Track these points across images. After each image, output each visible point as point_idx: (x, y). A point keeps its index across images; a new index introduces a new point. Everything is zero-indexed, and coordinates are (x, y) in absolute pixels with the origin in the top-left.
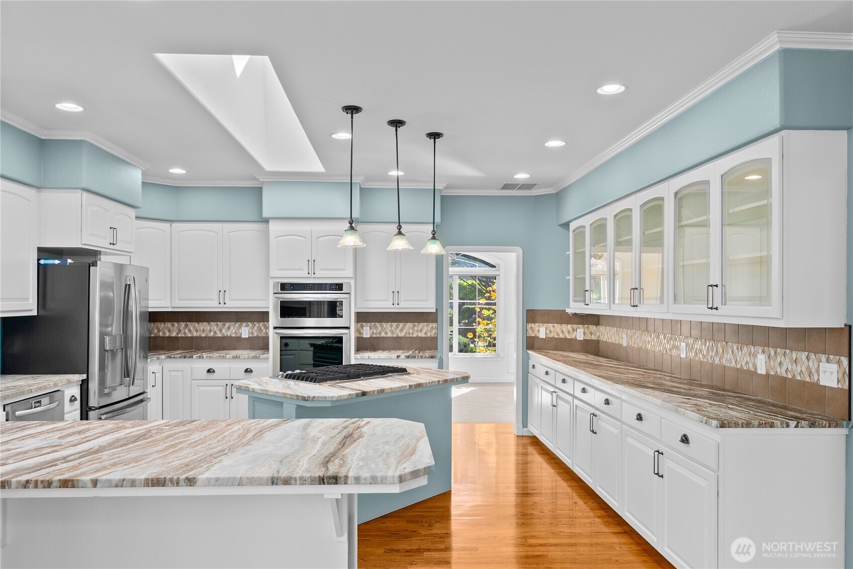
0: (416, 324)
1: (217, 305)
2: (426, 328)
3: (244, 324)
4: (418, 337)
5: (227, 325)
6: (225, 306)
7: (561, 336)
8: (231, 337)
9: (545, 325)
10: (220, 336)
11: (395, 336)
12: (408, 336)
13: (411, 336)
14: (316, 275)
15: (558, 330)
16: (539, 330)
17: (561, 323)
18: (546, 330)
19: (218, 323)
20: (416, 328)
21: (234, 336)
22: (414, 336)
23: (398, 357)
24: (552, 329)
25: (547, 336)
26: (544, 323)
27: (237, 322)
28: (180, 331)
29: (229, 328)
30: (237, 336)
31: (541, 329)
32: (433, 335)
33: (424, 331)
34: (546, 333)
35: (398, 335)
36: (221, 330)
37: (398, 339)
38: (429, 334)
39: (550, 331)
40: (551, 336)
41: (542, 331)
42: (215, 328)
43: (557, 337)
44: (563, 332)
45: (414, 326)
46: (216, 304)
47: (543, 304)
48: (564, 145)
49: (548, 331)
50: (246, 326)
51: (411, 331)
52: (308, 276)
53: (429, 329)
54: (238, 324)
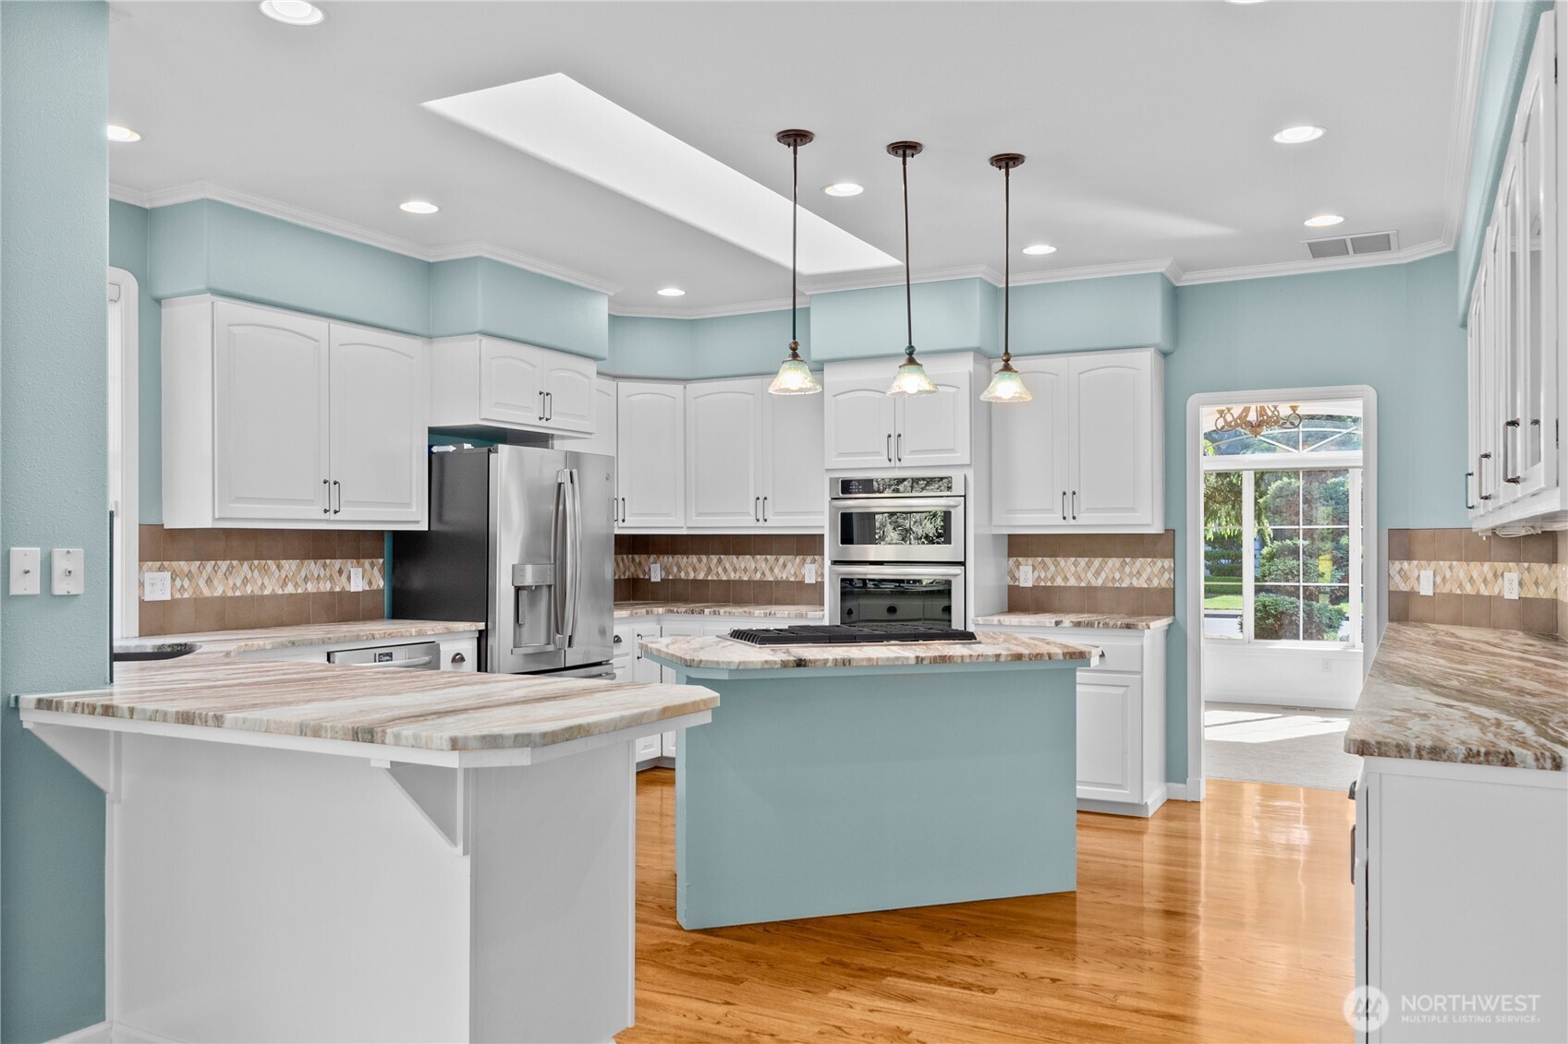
0: (1128, 560)
1: (754, 523)
2: (1149, 569)
3: (809, 558)
4: (1131, 589)
5: (782, 559)
6: (766, 524)
7: (1469, 589)
8: (788, 582)
9: (1433, 563)
10: (771, 579)
11: (1083, 584)
12: (1110, 585)
13: (1117, 585)
14: (903, 463)
15: (1462, 575)
16: (1419, 576)
17: (1468, 560)
18: (1435, 576)
19: (768, 557)
20: (1127, 569)
21: (792, 579)
22: (1124, 585)
23: (1057, 623)
24: (1448, 574)
25: (1438, 591)
26: (1429, 559)
27: (797, 555)
28: (709, 570)
29: (784, 566)
30: (797, 580)
31: (1423, 573)
32: (1164, 585)
33: (1145, 576)
34: (1434, 582)
35: (1089, 582)
36: (771, 569)
37: (1089, 591)
38: (1155, 583)
39: (1444, 579)
40: (1446, 590)
41: (1424, 579)
42: (764, 565)
43: (1459, 592)
44: (1471, 580)
45: (1123, 565)
46: (750, 521)
47: (1424, 517)
48: (1321, 138)
49: (1439, 580)
50: (811, 563)
51: (1117, 576)
52: (887, 464)
53: (1156, 570)
54: (798, 559)
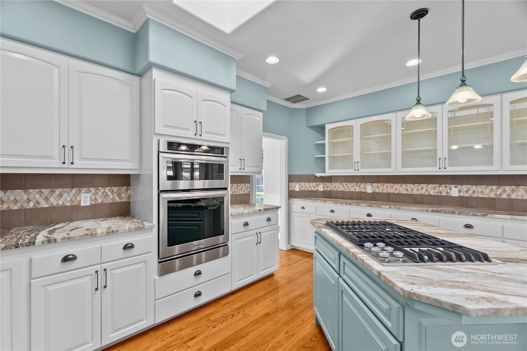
0: (239, 184)
1: (60, 165)
2: (244, 187)
3: (84, 190)
4: (240, 194)
5: (58, 192)
6: (72, 166)
7: (309, 189)
8: (64, 207)
9: (299, 183)
10: (47, 206)
12: (234, 194)
13: (236, 194)
14: (202, 138)
15: (307, 186)
16: (295, 186)
17: (309, 182)
18: (300, 186)
19: (43, 190)
20: (239, 188)
21: (68, 204)
22: (238, 193)
24: (303, 186)
25: (300, 190)
26: (298, 182)
27: (73, 188)
29: (61, 195)
30: (73, 204)
31: (296, 186)
32: (248, 193)
33: (243, 190)
34: (300, 188)
36: (47, 199)
38: (246, 192)
39: (302, 187)
40: (303, 189)
41: (297, 187)
42: (37, 196)
43: (306, 190)
44: (310, 187)
45: (238, 186)
46: (58, 164)
47: (297, 172)
49: (301, 187)
50: (86, 192)
51: (236, 190)
52: (194, 137)
53: (246, 188)
54: (74, 191)
